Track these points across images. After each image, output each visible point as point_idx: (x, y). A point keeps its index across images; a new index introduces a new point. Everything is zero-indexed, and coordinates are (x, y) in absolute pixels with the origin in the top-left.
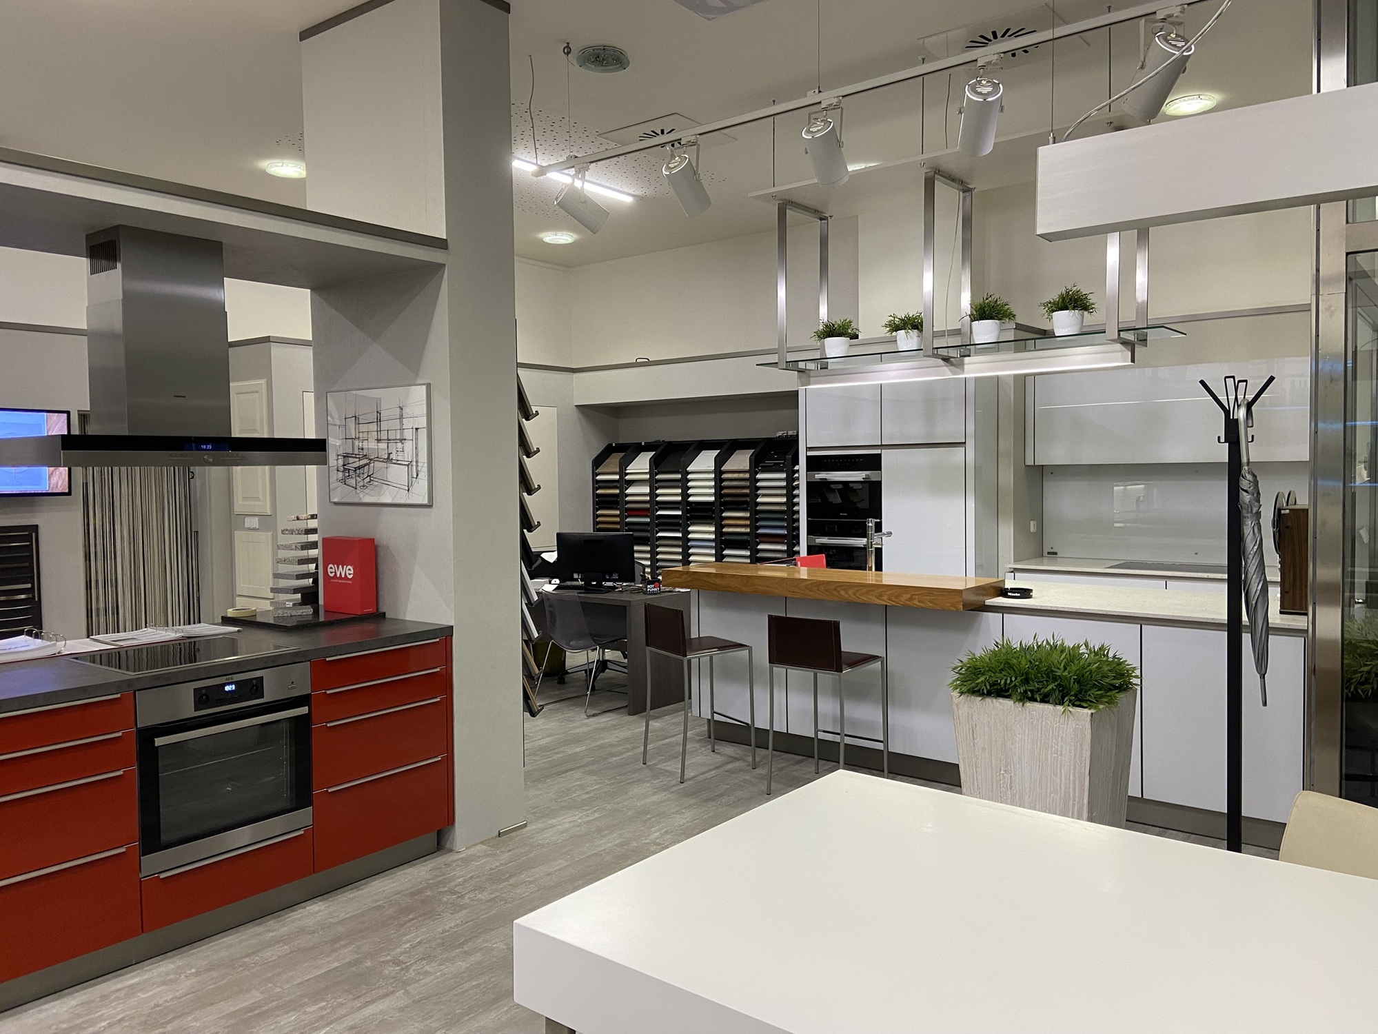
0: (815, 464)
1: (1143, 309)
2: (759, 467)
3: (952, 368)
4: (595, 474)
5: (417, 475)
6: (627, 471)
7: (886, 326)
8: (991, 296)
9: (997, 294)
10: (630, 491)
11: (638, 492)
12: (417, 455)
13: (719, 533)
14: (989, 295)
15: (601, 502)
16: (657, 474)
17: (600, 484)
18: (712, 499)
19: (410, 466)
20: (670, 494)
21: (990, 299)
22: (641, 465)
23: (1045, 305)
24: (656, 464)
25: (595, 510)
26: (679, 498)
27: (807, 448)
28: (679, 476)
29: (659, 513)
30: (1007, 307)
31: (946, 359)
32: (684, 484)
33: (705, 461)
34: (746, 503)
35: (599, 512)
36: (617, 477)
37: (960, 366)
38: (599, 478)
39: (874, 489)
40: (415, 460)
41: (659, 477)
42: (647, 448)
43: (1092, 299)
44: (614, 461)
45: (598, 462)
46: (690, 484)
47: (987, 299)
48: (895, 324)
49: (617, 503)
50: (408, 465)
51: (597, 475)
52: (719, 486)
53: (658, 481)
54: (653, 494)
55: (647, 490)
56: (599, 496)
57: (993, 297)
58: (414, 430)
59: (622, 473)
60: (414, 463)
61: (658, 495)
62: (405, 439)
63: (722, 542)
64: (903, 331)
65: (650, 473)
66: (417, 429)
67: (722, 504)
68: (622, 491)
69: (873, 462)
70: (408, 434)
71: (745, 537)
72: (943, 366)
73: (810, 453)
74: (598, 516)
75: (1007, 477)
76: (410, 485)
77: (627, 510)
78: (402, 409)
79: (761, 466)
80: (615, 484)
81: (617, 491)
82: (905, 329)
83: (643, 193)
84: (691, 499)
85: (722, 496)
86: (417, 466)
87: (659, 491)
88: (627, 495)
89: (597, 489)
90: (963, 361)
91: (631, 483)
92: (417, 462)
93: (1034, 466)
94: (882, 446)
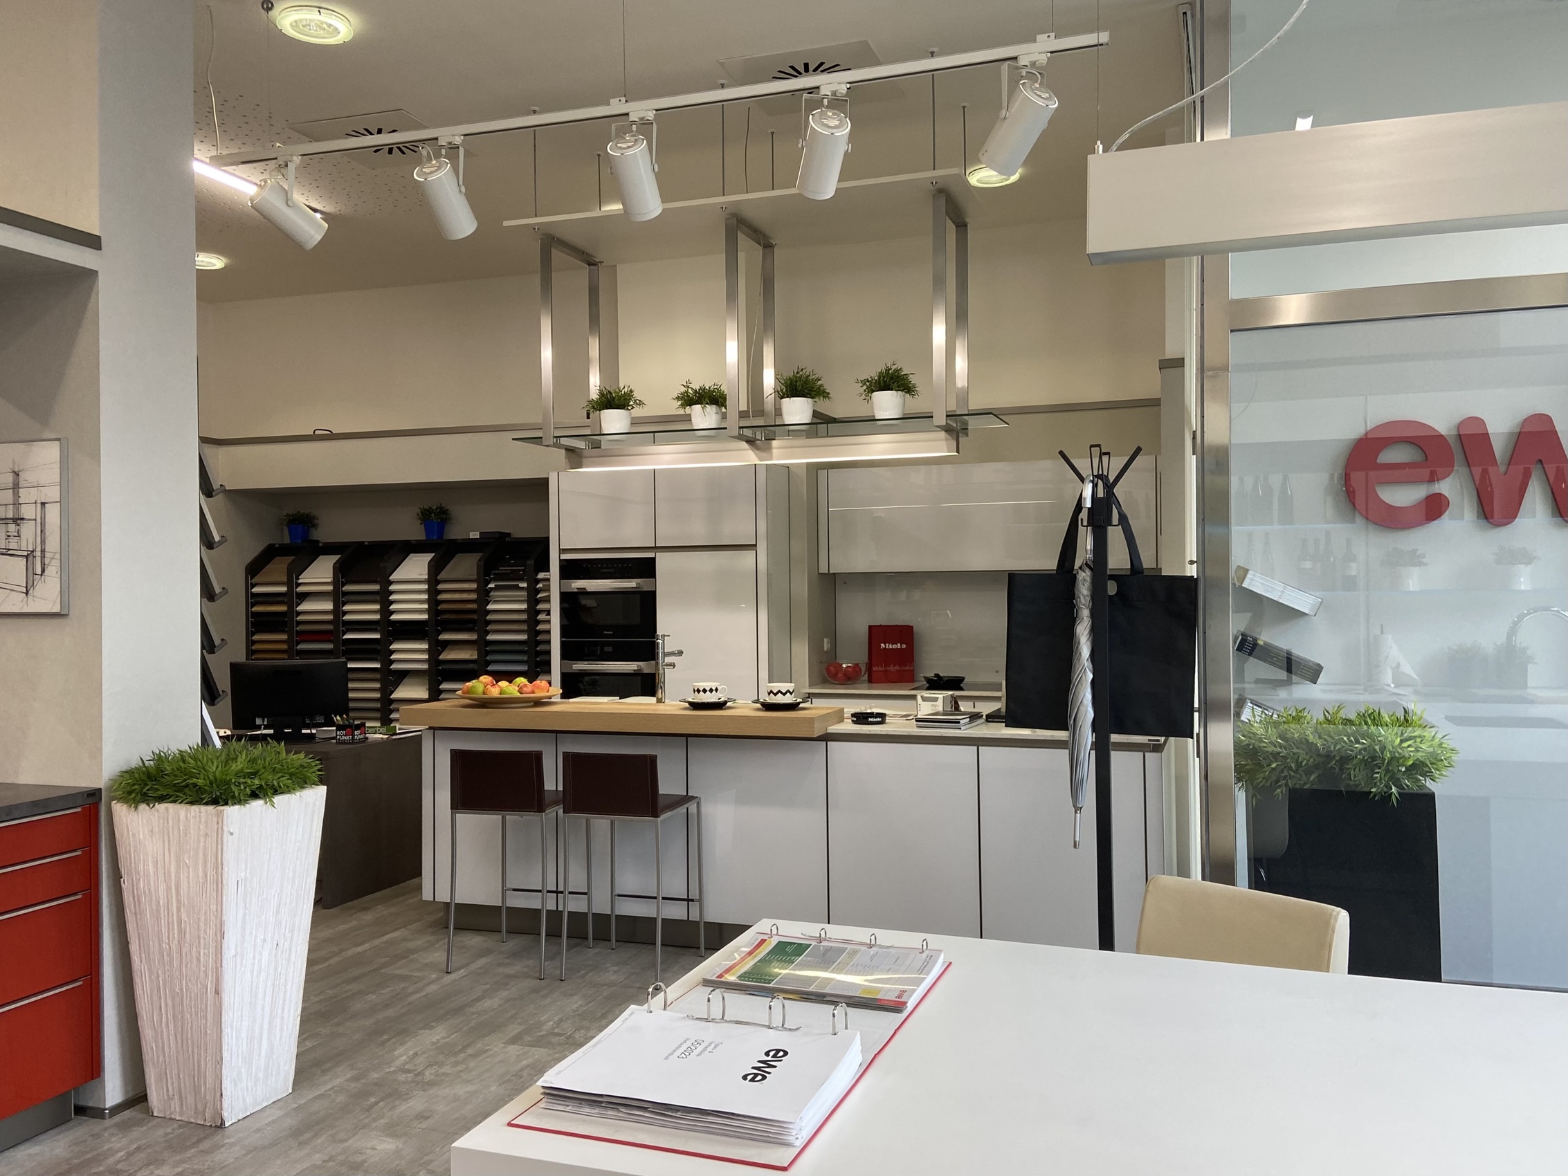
0: (571, 569)
1: (963, 396)
2: (490, 575)
3: (757, 452)
4: (249, 585)
5: (43, 571)
6: (300, 581)
7: (678, 398)
8: (802, 370)
9: (810, 366)
10: (305, 606)
11: (317, 608)
12: (43, 542)
13: (434, 660)
14: (800, 368)
15: (258, 623)
16: (344, 585)
17: (257, 599)
18: (425, 617)
19: (30, 558)
20: (367, 611)
21: (801, 373)
22: (320, 573)
23: (864, 382)
24: (343, 573)
25: (249, 634)
26: (377, 617)
27: (560, 549)
28: (376, 587)
29: (347, 636)
30: (820, 383)
31: (751, 442)
32: (384, 598)
33: (415, 568)
34: (474, 621)
35: (256, 637)
36: (284, 589)
37: (768, 449)
38: (255, 590)
39: (648, 602)
40: (39, 549)
41: (348, 588)
42: (329, 549)
43: (913, 380)
44: (279, 567)
45: (254, 569)
46: (392, 597)
47: (797, 373)
48: (688, 396)
49: (285, 624)
50: (27, 557)
51: (253, 586)
52: (433, 602)
53: (345, 594)
54: (337, 612)
55: (329, 606)
56: (255, 614)
57: (804, 371)
58: (39, 505)
59: (292, 582)
60: (38, 554)
61: (345, 613)
62: (22, 519)
63: (439, 673)
64: (700, 405)
65: (335, 583)
66: (43, 504)
67: (438, 623)
68: (291, 608)
69: (646, 568)
70: (28, 511)
71: (471, 666)
72: (748, 450)
73: (565, 557)
74: (254, 642)
75: (802, 588)
76: (30, 583)
77: (299, 633)
78: (18, 475)
79: (494, 574)
80: (280, 599)
81: (283, 608)
82: (701, 404)
83: (338, 209)
84: (394, 617)
85: (439, 613)
86: (43, 557)
87: (346, 608)
88: (299, 614)
89: (253, 605)
90: (770, 445)
91: (304, 597)
92: (43, 551)
93: (829, 574)
94: (656, 548)
